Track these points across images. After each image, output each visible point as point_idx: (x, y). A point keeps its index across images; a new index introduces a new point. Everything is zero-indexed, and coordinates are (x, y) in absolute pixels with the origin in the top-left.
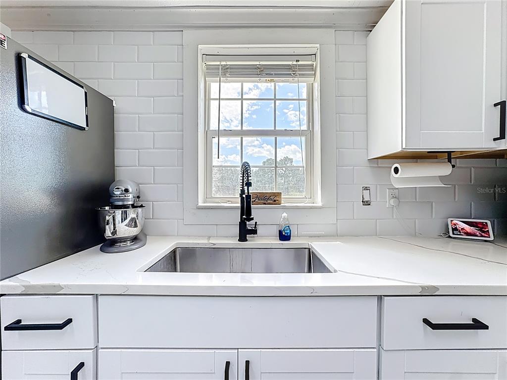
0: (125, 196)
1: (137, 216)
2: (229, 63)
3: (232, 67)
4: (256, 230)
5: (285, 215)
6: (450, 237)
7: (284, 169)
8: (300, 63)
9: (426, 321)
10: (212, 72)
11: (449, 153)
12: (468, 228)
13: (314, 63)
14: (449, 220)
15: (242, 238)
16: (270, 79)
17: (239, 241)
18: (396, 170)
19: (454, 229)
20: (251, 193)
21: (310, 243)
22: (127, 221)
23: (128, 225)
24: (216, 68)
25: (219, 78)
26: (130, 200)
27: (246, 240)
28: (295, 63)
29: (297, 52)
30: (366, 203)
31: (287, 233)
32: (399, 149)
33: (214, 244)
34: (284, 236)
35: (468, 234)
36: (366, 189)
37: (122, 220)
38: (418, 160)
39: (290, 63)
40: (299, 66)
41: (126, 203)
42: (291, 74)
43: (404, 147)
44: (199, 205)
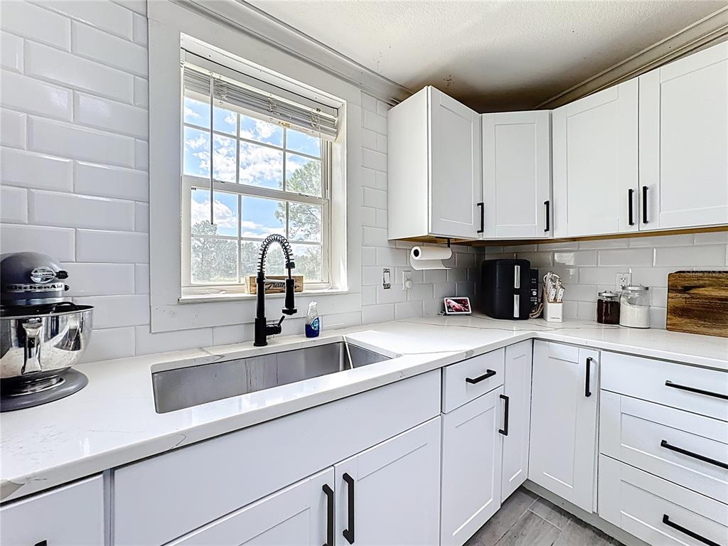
0: (54, 286)
1: (81, 327)
2: (223, 78)
3: (229, 87)
4: (280, 328)
5: (313, 304)
6: (446, 314)
7: (202, 239)
8: (321, 113)
9: (468, 380)
10: (201, 83)
11: (449, 239)
12: (457, 305)
13: (336, 119)
14: (445, 299)
15: (260, 341)
16: (285, 122)
17: (255, 345)
18: (416, 253)
19: (449, 307)
20: (293, 277)
21: (344, 336)
22: (59, 338)
23: (62, 346)
24: (206, 79)
25: (210, 98)
26: (60, 294)
27: (265, 344)
28: (315, 111)
29: (320, 99)
30: (387, 287)
31: (315, 327)
32: (426, 234)
33: (222, 356)
34: (311, 332)
35: (457, 310)
36: (387, 271)
37: (46, 335)
38: (425, 244)
39: (309, 109)
40: (321, 116)
41: (49, 301)
42: (310, 124)
43: (430, 232)
44: (183, 297)
